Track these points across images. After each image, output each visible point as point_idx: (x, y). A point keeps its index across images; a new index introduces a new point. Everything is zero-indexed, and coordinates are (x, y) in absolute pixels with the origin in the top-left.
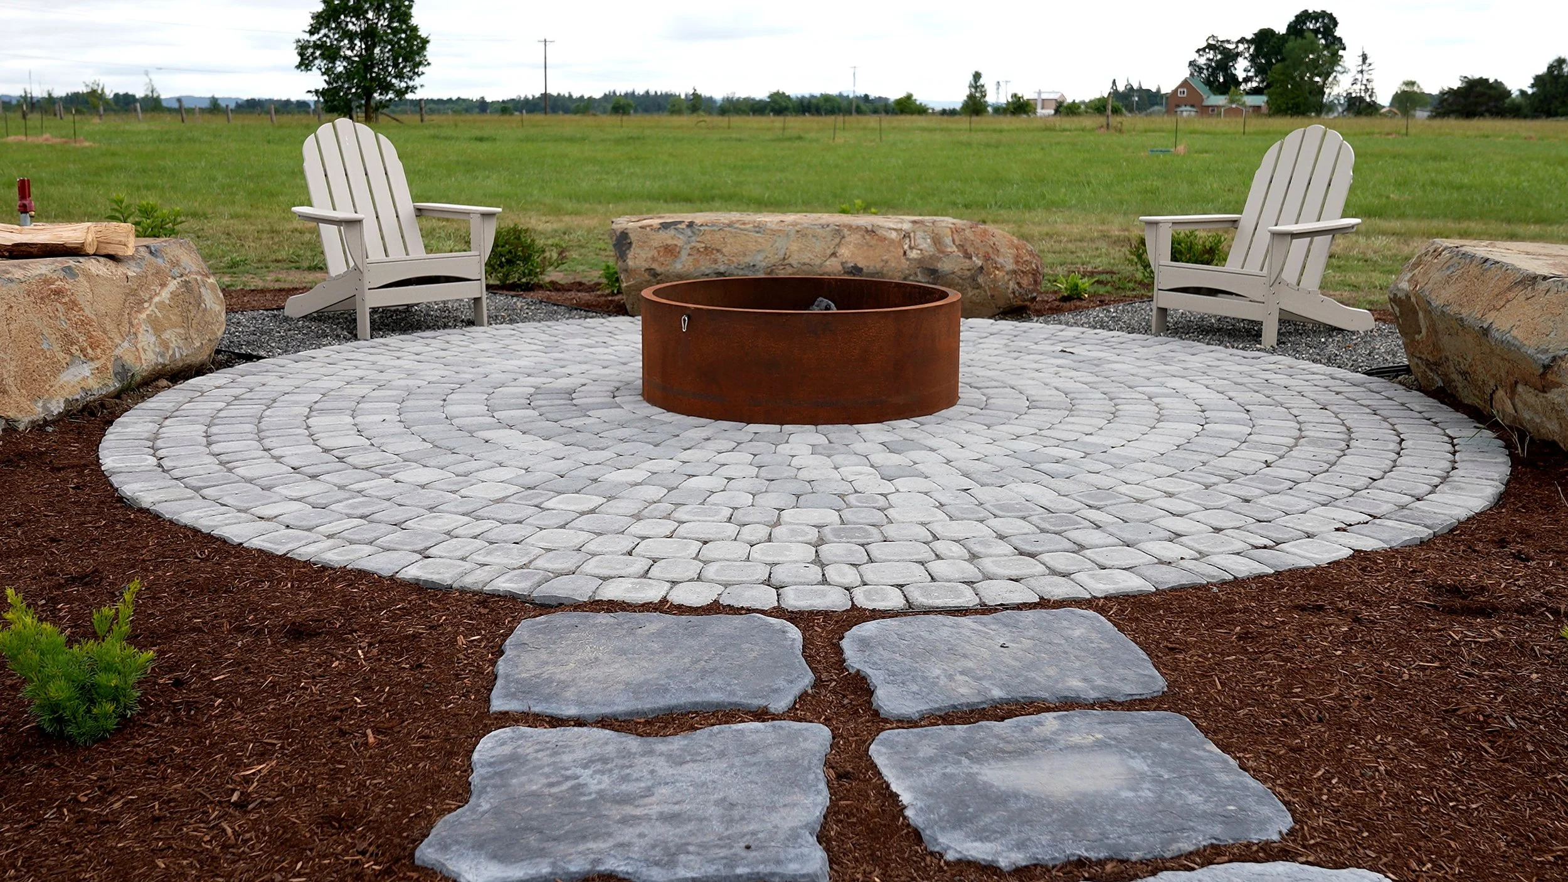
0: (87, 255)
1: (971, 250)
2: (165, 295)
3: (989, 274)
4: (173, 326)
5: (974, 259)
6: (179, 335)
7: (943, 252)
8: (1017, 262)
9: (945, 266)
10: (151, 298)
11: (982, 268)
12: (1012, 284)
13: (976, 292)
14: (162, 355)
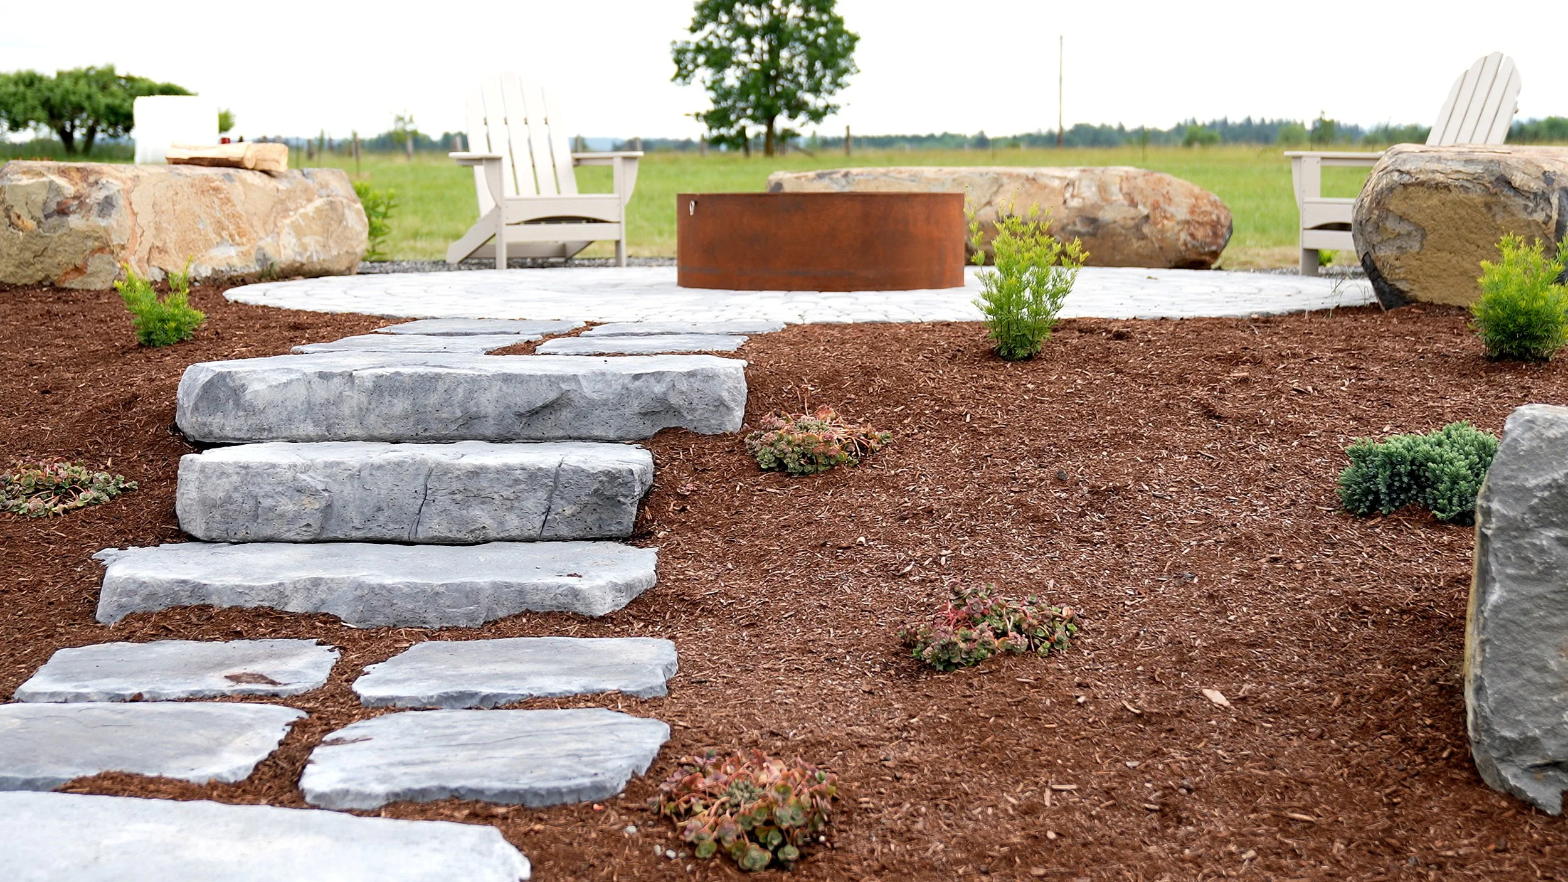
0: (246, 168)
1: (1138, 198)
2: (310, 209)
3: (1156, 223)
4: (314, 234)
5: (1140, 207)
6: (318, 242)
7: (1107, 200)
8: (1192, 212)
9: (1106, 215)
10: (296, 209)
11: (1147, 217)
12: (1183, 236)
13: (1142, 243)
14: (301, 254)
